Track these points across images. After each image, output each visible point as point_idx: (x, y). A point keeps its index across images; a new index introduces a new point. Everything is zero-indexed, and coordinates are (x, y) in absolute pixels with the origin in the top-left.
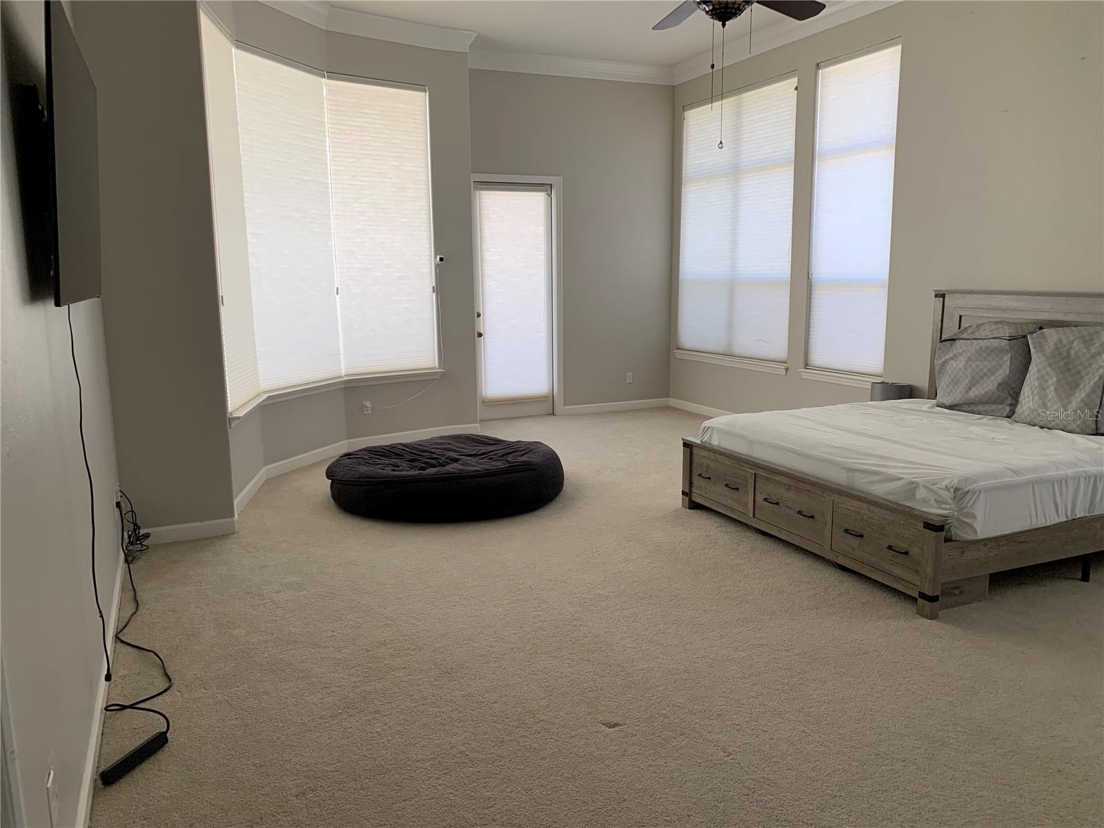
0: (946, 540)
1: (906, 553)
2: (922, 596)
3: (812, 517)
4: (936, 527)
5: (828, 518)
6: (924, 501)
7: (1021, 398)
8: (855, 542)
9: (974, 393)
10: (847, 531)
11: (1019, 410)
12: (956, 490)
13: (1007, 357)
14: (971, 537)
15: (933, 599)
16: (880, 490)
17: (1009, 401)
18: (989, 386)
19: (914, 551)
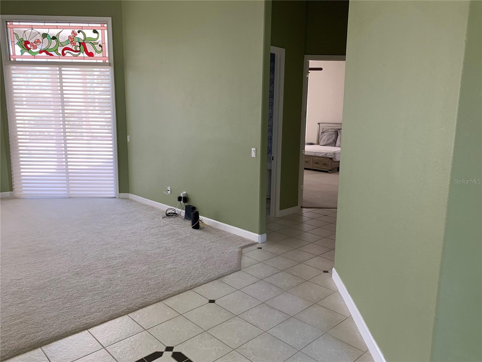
0: (333, 161)
1: (326, 164)
2: (329, 170)
3: (308, 162)
4: (331, 159)
5: (311, 162)
6: (329, 156)
7: (337, 143)
8: (316, 165)
9: (328, 143)
10: (315, 163)
11: (336, 145)
12: (334, 153)
13: (334, 135)
14: (336, 161)
15: (331, 170)
16: (321, 155)
17: (334, 143)
18: (331, 141)
19: (328, 164)
